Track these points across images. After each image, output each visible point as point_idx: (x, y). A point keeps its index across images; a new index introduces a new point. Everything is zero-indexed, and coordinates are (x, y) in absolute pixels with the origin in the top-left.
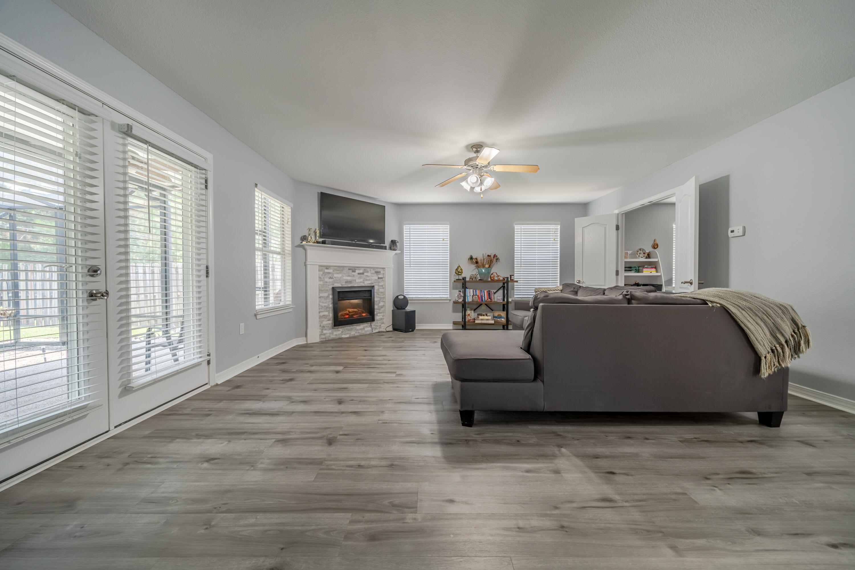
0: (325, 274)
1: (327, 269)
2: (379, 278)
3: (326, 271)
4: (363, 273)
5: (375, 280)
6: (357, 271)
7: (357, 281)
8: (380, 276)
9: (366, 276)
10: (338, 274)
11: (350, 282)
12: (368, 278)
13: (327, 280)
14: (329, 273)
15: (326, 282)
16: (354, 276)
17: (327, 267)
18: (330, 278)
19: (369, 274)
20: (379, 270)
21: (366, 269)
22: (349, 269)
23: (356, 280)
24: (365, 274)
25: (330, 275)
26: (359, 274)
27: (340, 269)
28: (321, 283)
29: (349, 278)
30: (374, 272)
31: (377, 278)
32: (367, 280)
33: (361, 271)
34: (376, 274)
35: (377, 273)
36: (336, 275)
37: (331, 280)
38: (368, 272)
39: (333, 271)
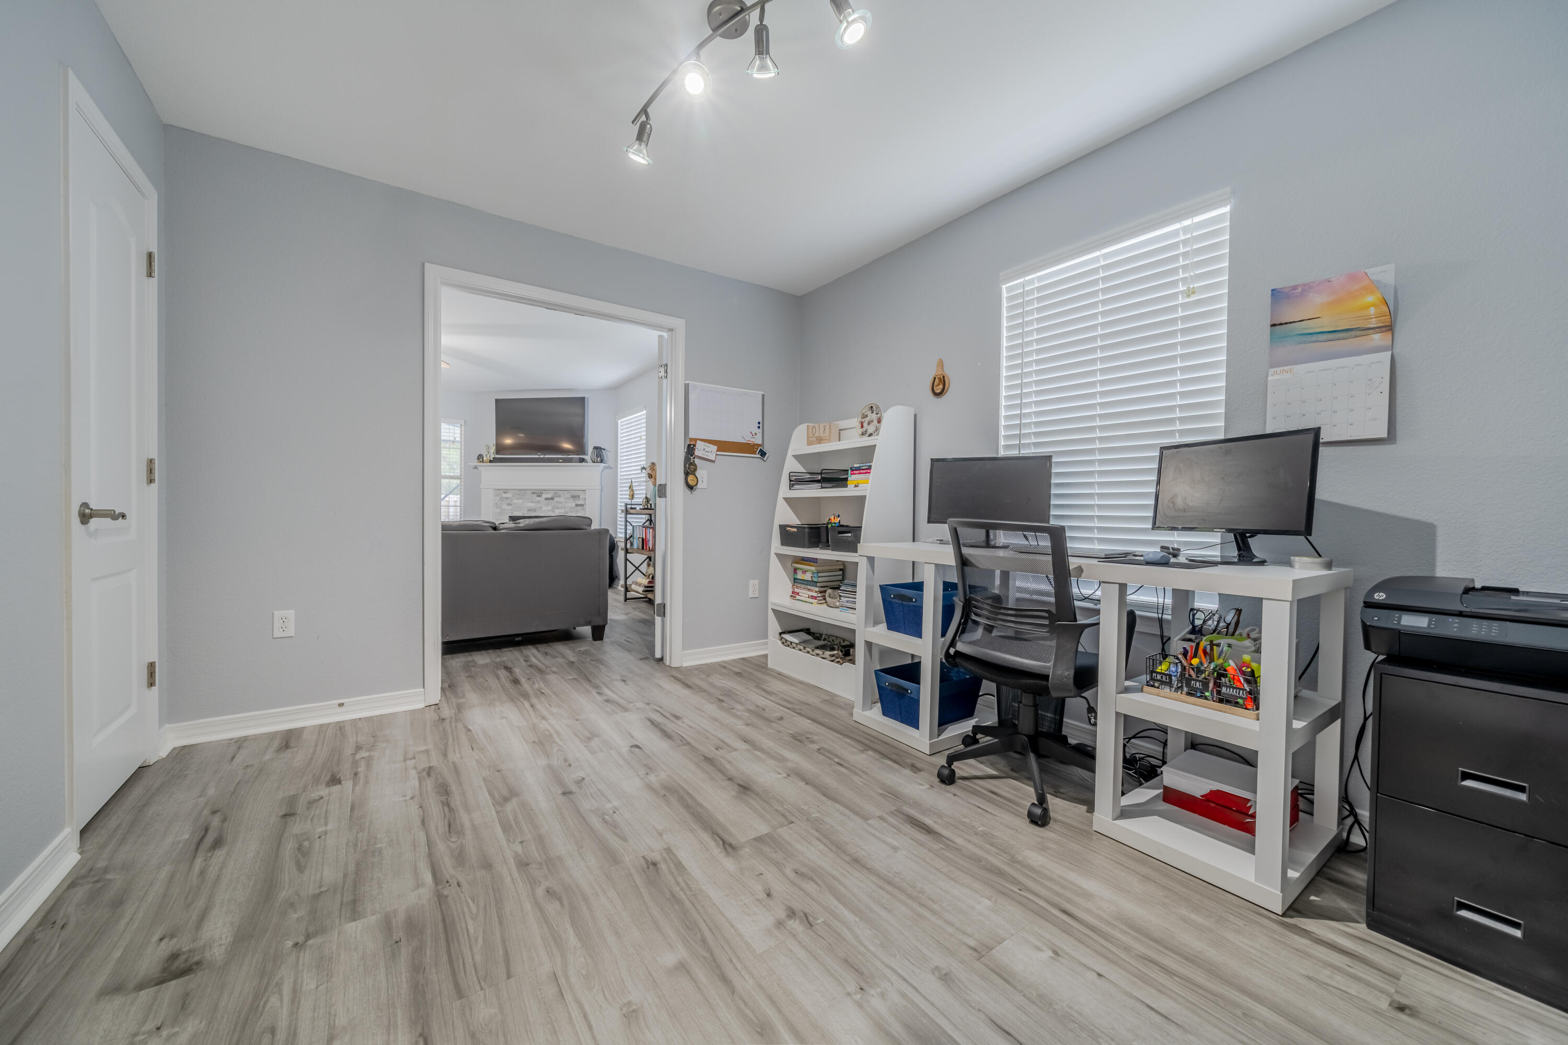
0: (502, 499)
1: (505, 493)
2: (576, 505)
3: (504, 495)
4: (552, 499)
5: (571, 508)
6: (544, 496)
7: (543, 509)
8: (579, 502)
9: (557, 501)
10: (518, 499)
11: (535, 510)
12: (560, 506)
13: (505, 507)
14: (507, 498)
15: (504, 510)
16: (539, 502)
17: (506, 491)
18: (509, 504)
19: (562, 499)
20: (577, 493)
21: (557, 493)
22: (533, 493)
23: (541, 508)
24: (556, 499)
25: (508, 501)
26: (546, 499)
27: (521, 492)
28: (498, 510)
29: (532, 505)
30: (569, 496)
31: (574, 505)
32: (557, 508)
33: (549, 496)
34: (572, 499)
35: (574, 497)
36: (515, 501)
37: (510, 507)
38: (560, 496)
39: (513, 496)
